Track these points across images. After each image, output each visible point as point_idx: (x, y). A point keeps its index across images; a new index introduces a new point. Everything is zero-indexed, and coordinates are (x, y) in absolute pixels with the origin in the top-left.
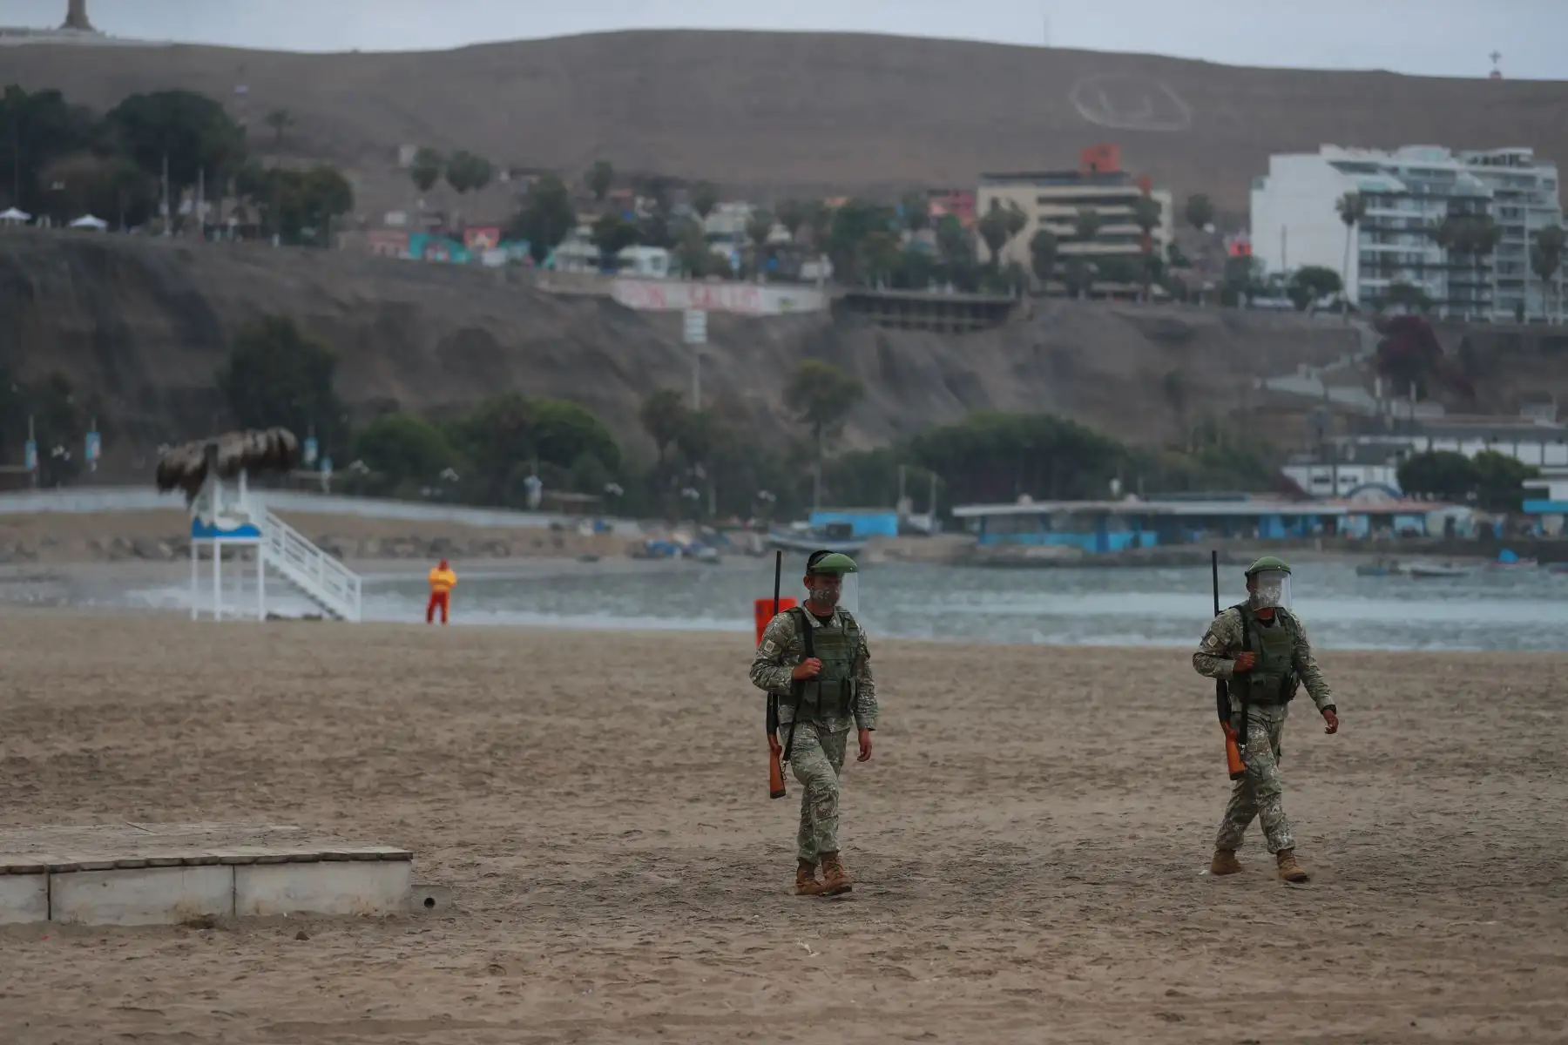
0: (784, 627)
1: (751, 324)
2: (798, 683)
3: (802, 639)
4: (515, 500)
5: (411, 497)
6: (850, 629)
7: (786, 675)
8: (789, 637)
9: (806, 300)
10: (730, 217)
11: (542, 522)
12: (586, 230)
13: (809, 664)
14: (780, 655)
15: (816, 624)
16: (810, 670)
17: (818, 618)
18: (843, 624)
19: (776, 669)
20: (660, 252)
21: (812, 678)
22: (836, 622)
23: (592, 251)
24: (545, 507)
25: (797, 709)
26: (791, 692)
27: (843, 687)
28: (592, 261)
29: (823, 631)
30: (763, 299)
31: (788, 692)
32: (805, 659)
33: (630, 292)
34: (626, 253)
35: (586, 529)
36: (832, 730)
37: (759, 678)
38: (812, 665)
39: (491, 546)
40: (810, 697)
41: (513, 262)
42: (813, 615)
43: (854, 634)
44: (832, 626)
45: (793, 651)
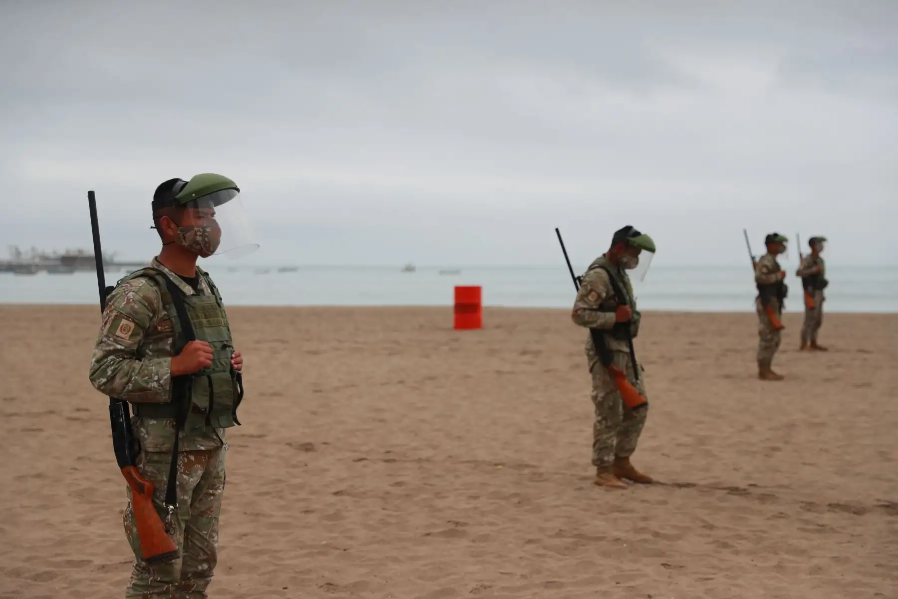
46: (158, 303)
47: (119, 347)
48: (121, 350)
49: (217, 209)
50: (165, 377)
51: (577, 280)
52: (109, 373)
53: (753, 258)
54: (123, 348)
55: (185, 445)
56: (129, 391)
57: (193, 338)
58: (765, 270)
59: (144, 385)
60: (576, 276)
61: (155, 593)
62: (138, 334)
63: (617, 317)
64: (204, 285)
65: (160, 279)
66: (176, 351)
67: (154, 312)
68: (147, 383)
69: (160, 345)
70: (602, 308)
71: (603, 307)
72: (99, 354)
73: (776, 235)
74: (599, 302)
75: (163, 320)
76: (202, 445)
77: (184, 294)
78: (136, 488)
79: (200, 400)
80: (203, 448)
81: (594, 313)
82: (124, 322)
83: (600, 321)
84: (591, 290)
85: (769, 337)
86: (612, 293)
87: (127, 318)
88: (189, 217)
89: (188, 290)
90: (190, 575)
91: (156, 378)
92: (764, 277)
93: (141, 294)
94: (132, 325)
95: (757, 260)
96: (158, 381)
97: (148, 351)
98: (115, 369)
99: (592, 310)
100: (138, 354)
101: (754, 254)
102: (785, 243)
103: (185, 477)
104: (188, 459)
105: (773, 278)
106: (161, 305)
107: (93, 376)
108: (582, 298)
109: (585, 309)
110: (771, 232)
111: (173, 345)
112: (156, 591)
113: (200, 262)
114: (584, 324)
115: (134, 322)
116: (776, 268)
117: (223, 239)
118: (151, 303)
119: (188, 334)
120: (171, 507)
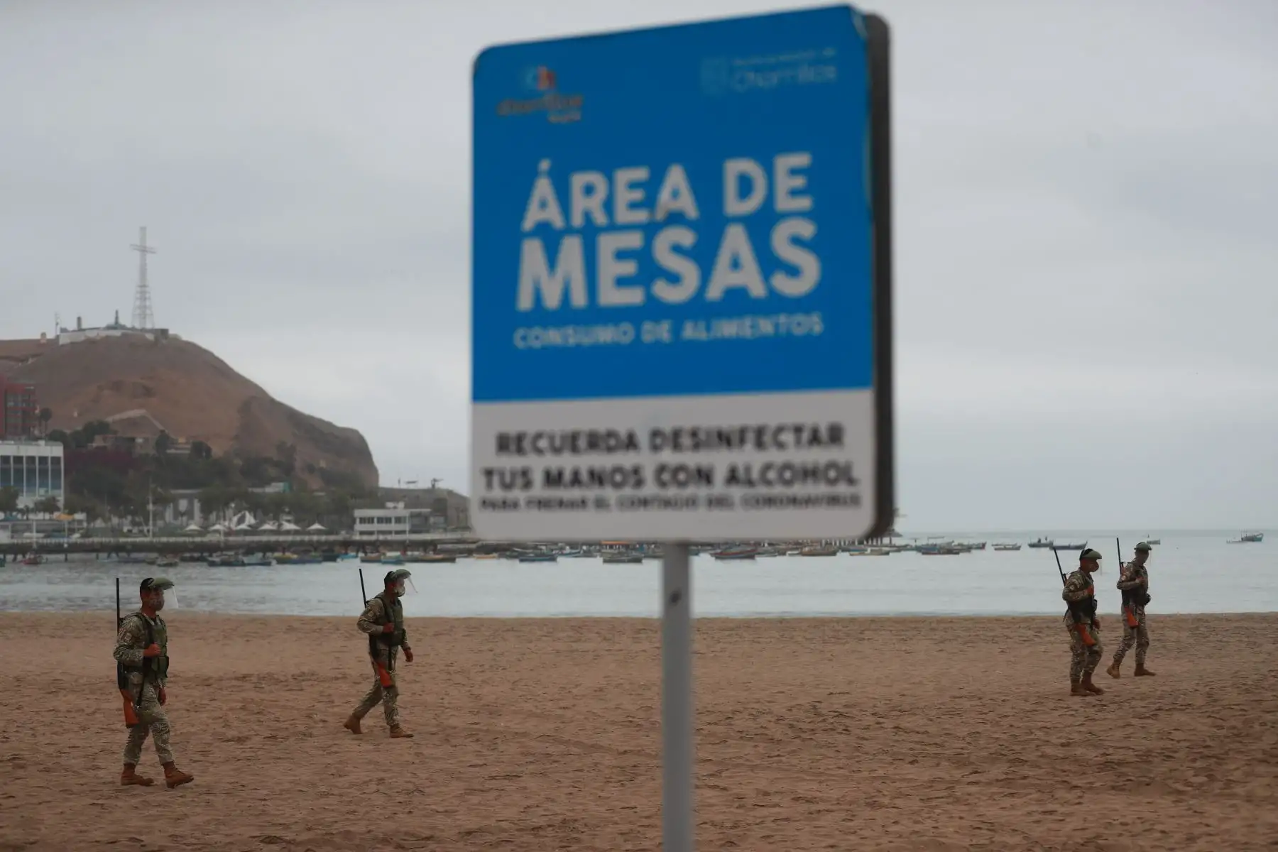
48: (126, 645)
49: (165, 591)
50: (141, 657)
51: (366, 602)
52: (120, 653)
57: (153, 643)
58: (1072, 588)
59: (133, 659)
60: (367, 599)
63: (384, 629)
64: (158, 621)
65: (143, 619)
66: (146, 647)
67: (140, 631)
69: (141, 645)
71: (376, 621)
72: (118, 646)
74: (374, 618)
75: (143, 635)
77: (151, 625)
78: (127, 699)
79: (154, 667)
82: (128, 634)
83: (373, 629)
84: (370, 610)
86: (383, 613)
87: (128, 632)
88: (153, 595)
89: (153, 623)
91: (138, 657)
93: (135, 623)
94: (131, 636)
97: (136, 646)
98: (123, 652)
99: (370, 622)
100: (131, 647)
105: (1080, 595)
106: (142, 628)
107: (115, 654)
108: (365, 614)
109: (365, 621)
111: (145, 644)
113: (157, 613)
114: (364, 630)
115: (131, 634)
117: (165, 604)
118: (138, 627)
119: (151, 641)
120: (138, 707)
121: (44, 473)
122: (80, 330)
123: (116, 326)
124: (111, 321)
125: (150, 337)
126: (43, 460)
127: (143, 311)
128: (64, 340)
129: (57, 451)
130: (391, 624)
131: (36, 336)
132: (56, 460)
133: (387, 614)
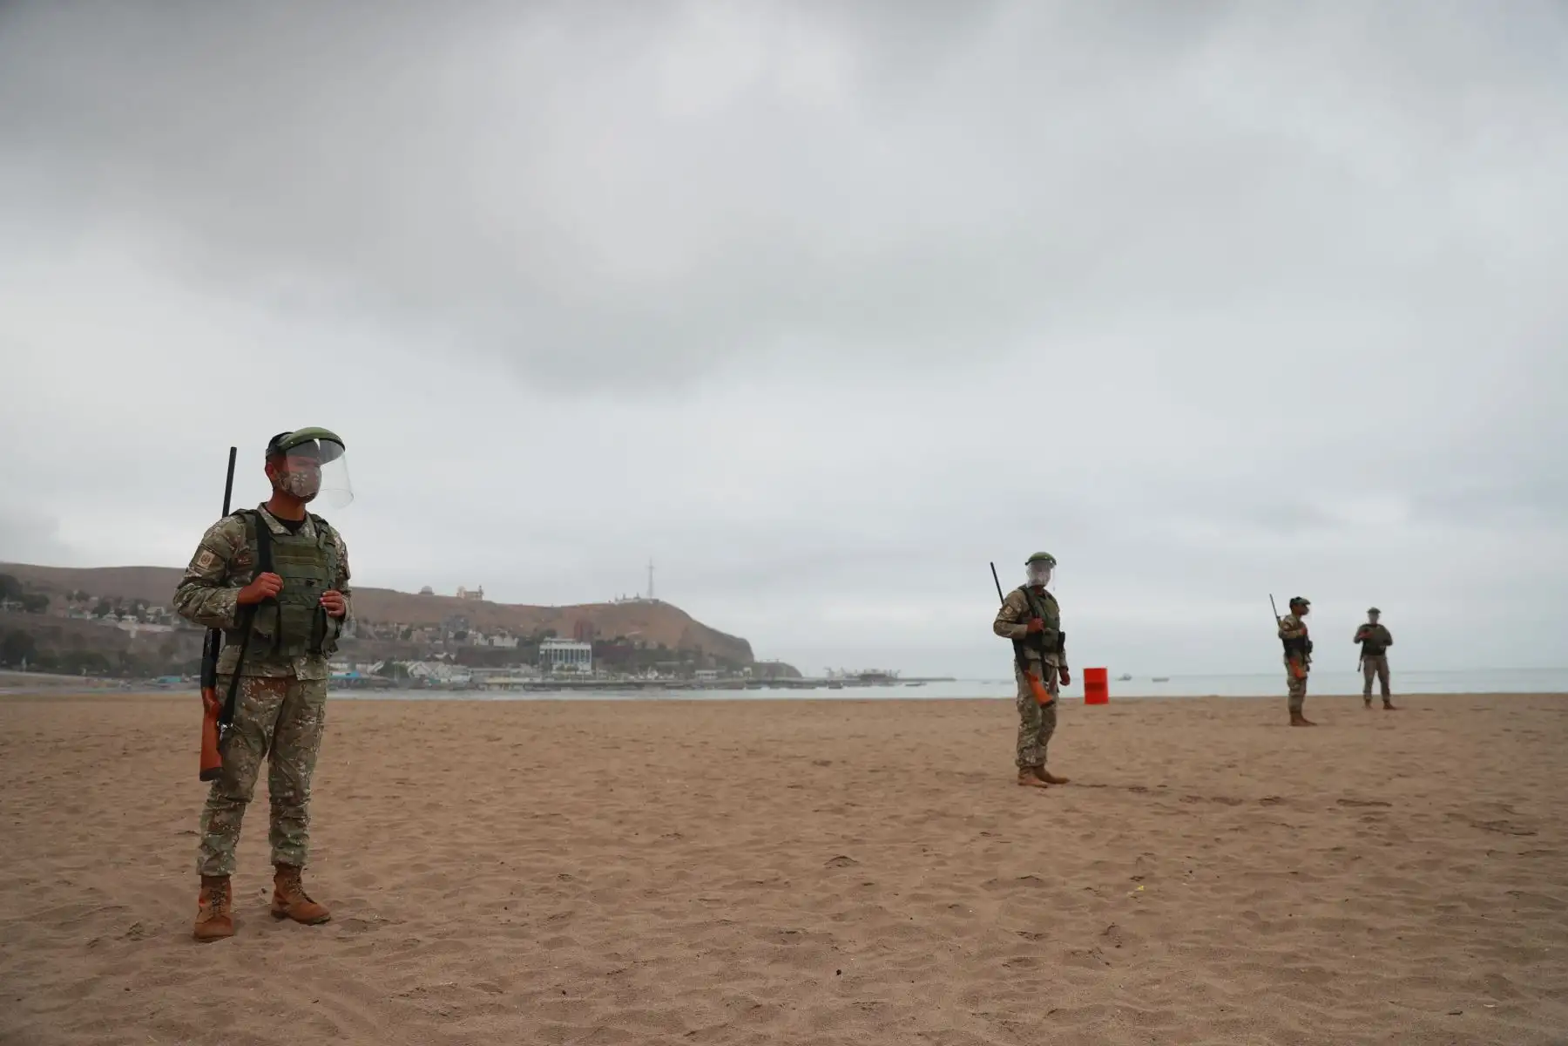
0: (228, 533)
1: (153, 635)
2: (246, 610)
3: (255, 547)
4: (79, 673)
5: (50, 673)
6: (326, 544)
7: (229, 598)
8: (235, 545)
9: (169, 629)
10: (151, 610)
11: (84, 678)
12: (113, 611)
13: (262, 580)
14: (224, 572)
15: (279, 529)
16: (264, 588)
17: (282, 522)
18: (318, 536)
19: (214, 590)
20: (135, 617)
21: (268, 600)
22: (308, 530)
23: (114, 616)
24: (86, 675)
25: (244, 646)
26: (235, 624)
27: (315, 618)
28: (115, 619)
29: (288, 540)
30: (158, 628)
31: (231, 624)
32: (260, 573)
33: (122, 626)
34: (125, 617)
35: (96, 680)
36: (300, 677)
37: (186, 604)
38: (268, 582)
39: (67, 684)
40: (264, 627)
41: (94, 619)
42: (275, 517)
43: (329, 549)
44: (303, 535)
45: (243, 565)
46: (241, 538)
47: (197, 575)
48: (199, 578)
50: (232, 604)
52: (185, 598)
53: (1278, 618)
54: (200, 576)
55: (251, 670)
56: (199, 615)
58: (1286, 627)
59: (213, 610)
61: (223, 809)
62: (218, 565)
63: (1028, 628)
65: (255, 520)
68: (216, 608)
69: (244, 577)
70: (1019, 622)
73: (1298, 598)
74: (1015, 616)
75: (245, 553)
76: (269, 673)
77: (275, 533)
79: (266, 629)
80: (270, 676)
81: (1009, 625)
82: (205, 553)
83: (1015, 632)
84: (1008, 605)
85: (1296, 686)
86: (1027, 607)
87: (208, 549)
88: (288, 464)
90: (279, 800)
91: (224, 605)
92: (1286, 633)
93: (224, 529)
94: (212, 556)
95: (1282, 619)
96: (225, 608)
97: (233, 582)
98: (190, 595)
99: (1008, 622)
100: (221, 584)
101: (1278, 615)
102: (1308, 606)
103: (252, 699)
104: (257, 683)
105: (1295, 634)
106: (245, 539)
110: (1294, 596)
112: (225, 807)
114: (1006, 633)
115: (213, 552)
116: (1301, 625)
118: (232, 538)
120: (225, 726)
121: (582, 656)
122: (624, 599)
123: (638, 598)
124: (636, 596)
125: (651, 602)
126: (582, 651)
127: (651, 591)
128: (616, 603)
129: (588, 647)
130: (1036, 620)
131: (607, 602)
132: (588, 651)
133: (1032, 608)
